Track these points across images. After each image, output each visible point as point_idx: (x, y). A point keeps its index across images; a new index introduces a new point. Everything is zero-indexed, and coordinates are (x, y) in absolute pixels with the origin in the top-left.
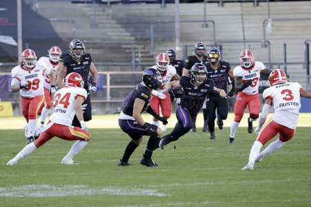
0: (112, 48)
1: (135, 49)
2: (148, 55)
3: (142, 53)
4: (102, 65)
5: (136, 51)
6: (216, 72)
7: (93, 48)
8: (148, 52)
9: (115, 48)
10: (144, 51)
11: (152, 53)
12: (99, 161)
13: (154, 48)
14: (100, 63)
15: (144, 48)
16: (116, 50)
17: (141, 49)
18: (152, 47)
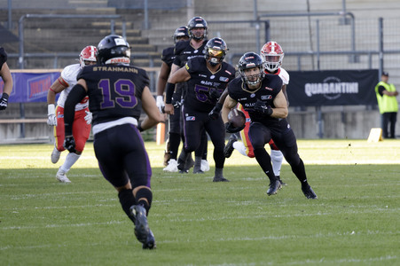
0: (75, 27)
1: (115, 28)
2: (139, 39)
3: (128, 35)
4: (59, 57)
5: (117, 31)
6: (213, 77)
7: (42, 28)
8: (140, 34)
9: (81, 27)
10: (131, 31)
11: (145, 35)
12: (53, 226)
13: (149, 27)
14: (55, 54)
15: (132, 27)
16: (82, 30)
17: (127, 28)
18: (146, 25)
